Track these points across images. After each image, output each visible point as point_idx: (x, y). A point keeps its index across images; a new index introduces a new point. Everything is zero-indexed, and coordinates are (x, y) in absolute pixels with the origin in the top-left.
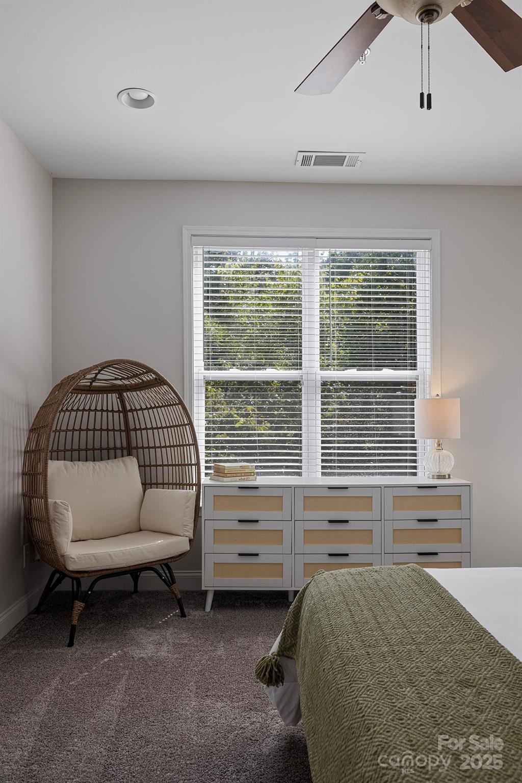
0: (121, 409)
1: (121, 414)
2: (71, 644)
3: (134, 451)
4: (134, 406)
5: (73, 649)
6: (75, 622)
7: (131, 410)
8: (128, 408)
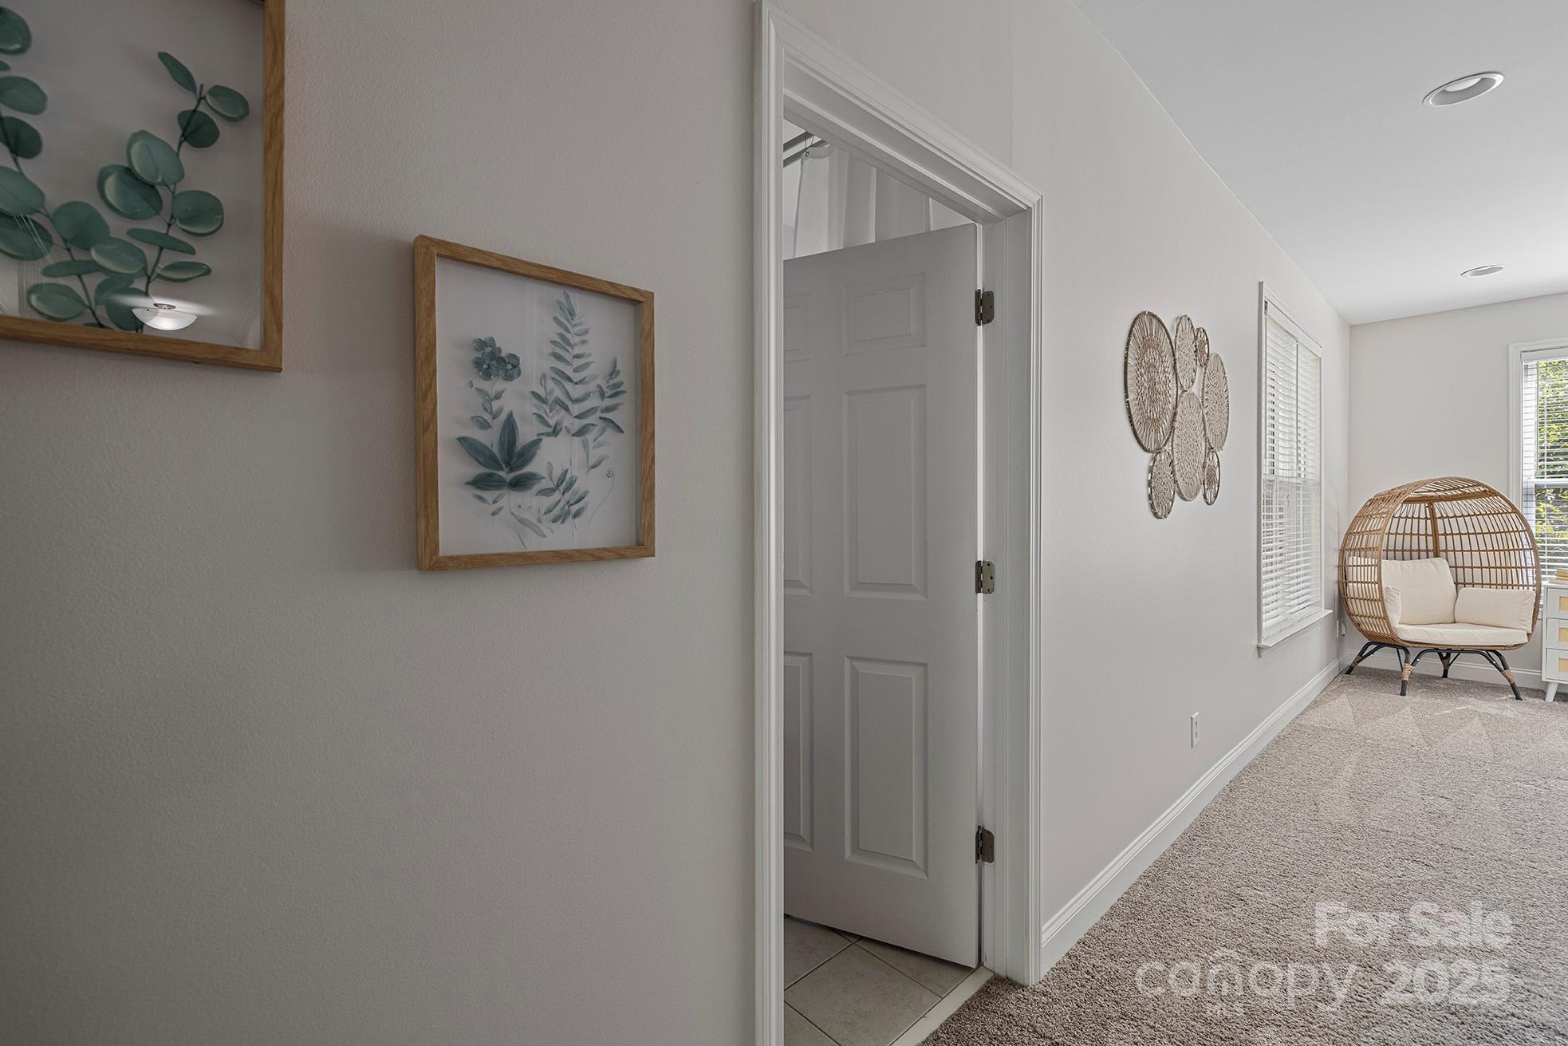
0: (1428, 516)
1: (1429, 521)
2: (1403, 694)
3: (1443, 554)
4: (1446, 514)
5: (1406, 698)
6: (1406, 678)
7: (1442, 517)
8: (1438, 515)
